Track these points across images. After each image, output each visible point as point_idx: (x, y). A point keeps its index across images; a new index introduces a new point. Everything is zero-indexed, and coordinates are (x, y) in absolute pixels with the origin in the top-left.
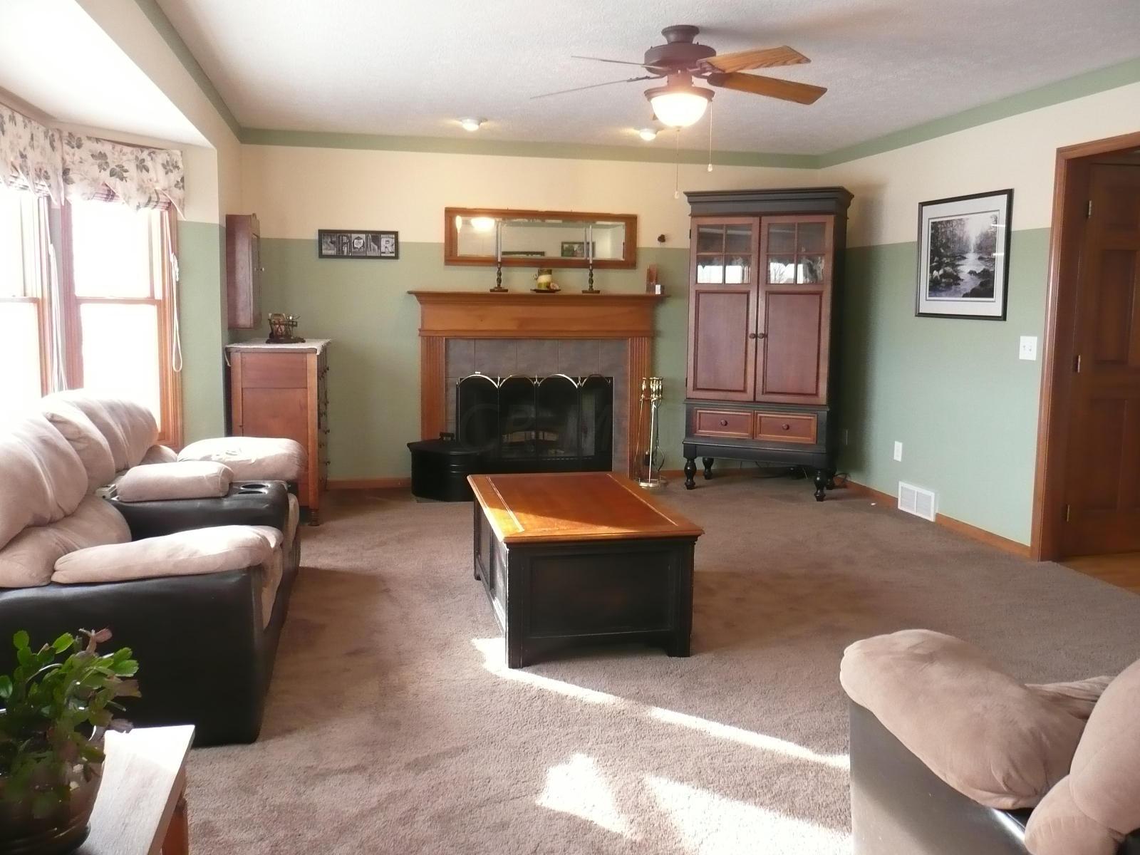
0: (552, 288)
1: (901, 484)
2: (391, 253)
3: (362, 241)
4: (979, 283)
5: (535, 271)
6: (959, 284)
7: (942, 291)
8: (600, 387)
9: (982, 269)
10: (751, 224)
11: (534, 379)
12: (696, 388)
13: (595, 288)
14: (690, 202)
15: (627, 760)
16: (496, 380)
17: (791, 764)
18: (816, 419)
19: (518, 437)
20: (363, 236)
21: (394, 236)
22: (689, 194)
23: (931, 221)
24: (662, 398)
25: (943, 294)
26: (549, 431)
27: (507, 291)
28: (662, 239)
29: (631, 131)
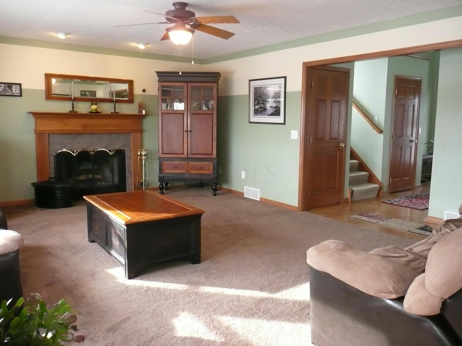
0: (98, 111)
1: (245, 187)
2: (18, 93)
3: (2, 88)
4: (274, 111)
5: (89, 103)
6: (266, 111)
7: (259, 114)
8: (120, 154)
9: (275, 106)
10: (184, 86)
11: (90, 152)
12: (163, 153)
13: (117, 111)
14: (158, 76)
15: (200, 309)
16: (74, 152)
17: (262, 299)
18: (212, 164)
19: (83, 177)
20: (3, 85)
21: (19, 86)
22: (157, 72)
23: (254, 87)
24: (147, 158)
25: (260, 115)
26: (97, 174)
27: (77, 112)
28: (144, 91)
29: (134, 44)
